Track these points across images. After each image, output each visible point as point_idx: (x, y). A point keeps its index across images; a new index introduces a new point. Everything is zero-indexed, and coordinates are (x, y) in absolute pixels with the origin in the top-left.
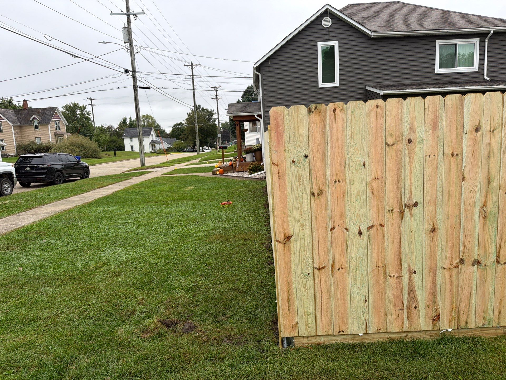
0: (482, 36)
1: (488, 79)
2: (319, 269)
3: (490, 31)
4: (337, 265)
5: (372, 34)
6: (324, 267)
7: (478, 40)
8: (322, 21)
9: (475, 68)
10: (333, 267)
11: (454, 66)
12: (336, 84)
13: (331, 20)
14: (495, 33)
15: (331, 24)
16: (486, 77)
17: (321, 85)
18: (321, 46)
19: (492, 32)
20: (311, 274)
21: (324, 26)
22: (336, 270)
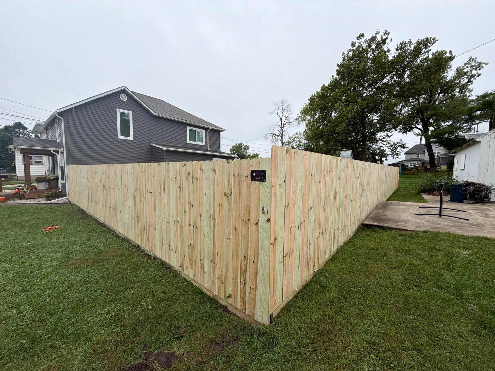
0: (206, 129)
1: (210, 150)
2: (285, 256)
3: (209, 128)
4: (291, 251)
5: (155, 114)
6: (287, 254)
7: (205, 131)
8: (120, 95)
9: (204, 144)
10: (290, 252)
11: (195, 141)
12: (131, 138)
13: (127, 97)
14: (212, 130)
15: (127, 99)
16: (208, 149)
17: (119, 137)
18: (119, 111)
19: (210, 129)
20: (282, 261)
21: (121, 99)
22: (291, 254)
